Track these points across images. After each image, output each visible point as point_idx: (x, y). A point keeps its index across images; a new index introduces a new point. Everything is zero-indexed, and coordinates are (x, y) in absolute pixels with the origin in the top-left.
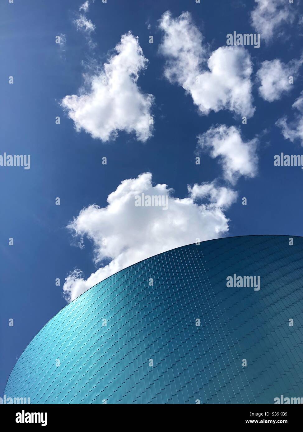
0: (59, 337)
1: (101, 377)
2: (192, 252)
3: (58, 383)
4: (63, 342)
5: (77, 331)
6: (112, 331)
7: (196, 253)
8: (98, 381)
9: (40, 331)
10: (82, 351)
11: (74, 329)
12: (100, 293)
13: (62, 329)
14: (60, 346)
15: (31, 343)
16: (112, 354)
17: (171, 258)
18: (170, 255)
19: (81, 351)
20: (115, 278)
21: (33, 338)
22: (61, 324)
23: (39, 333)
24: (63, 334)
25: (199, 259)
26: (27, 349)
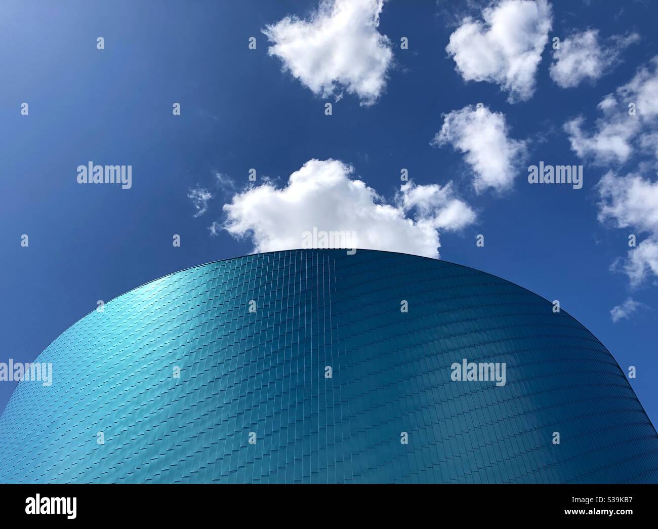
0: (98, 338)
1: (135, 406)
2: (320, 261)
3: (76, 401)
4: (100, 345)
5: (123, 335)
6: (170, 347)
7: (326, 263)
8: (130, 410)
9: (76, 324)
10: (123, 365)
11: (121, 331)
12: (171, 288)
13: (105, 327)
14: (95, 351)
15: (60, 336)
16: (161, 378)
17: (287, 262)
18: (288, 257)
19: (120, 364)
20: (198, 272)
21: (64, 331)
22: (104, 320)
23: (75, 326)
24: (104, 334)
25: (326, 273)
26: (52, 344)
